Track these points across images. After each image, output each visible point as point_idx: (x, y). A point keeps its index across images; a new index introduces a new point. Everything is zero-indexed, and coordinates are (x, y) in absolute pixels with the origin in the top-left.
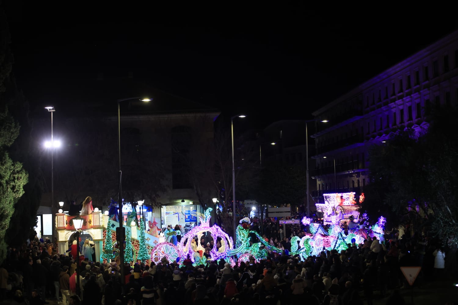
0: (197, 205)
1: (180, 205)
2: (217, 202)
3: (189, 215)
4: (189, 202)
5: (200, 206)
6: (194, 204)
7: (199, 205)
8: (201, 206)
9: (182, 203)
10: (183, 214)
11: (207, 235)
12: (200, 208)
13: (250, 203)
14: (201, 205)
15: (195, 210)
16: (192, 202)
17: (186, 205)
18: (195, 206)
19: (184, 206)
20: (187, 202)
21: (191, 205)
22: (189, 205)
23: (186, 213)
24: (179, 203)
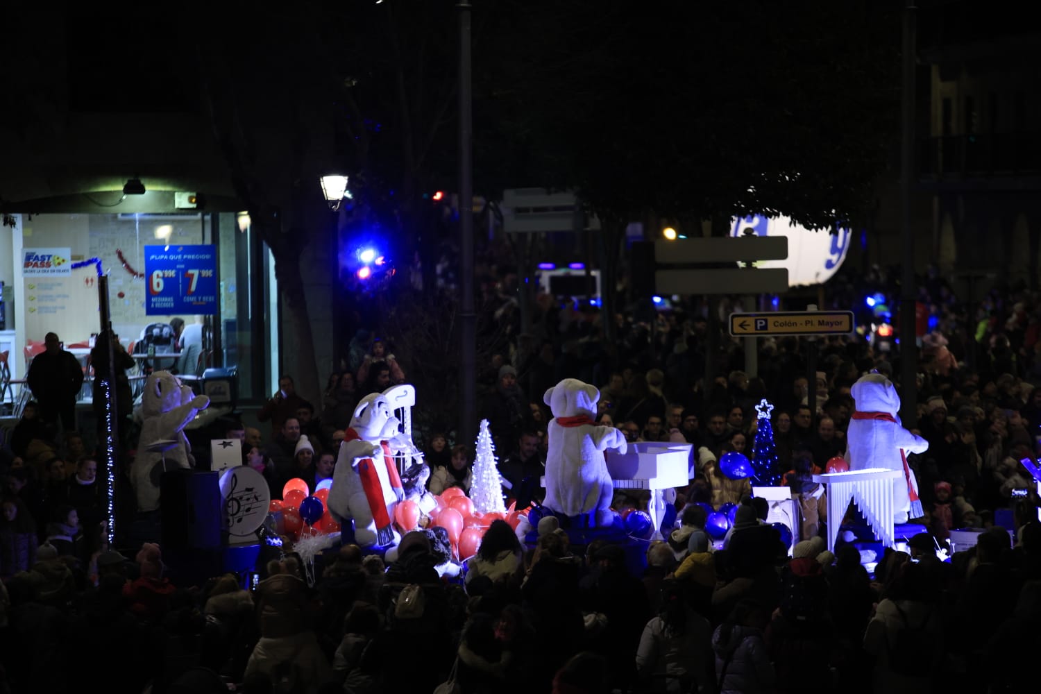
0: (222, 216)
1: (113, 209)
3: (171, 273)
4: (172, 194)
6: (201, 204)
9: (126, 197)
15: (208, 241)
16: (188, 195)
17: (149, 214)
18: (208, 218)
19: (137, 217)
20: (161, 191)
21: (183, 211)
22: (169, 209)
23: (153, 257)
24: (109, 202)
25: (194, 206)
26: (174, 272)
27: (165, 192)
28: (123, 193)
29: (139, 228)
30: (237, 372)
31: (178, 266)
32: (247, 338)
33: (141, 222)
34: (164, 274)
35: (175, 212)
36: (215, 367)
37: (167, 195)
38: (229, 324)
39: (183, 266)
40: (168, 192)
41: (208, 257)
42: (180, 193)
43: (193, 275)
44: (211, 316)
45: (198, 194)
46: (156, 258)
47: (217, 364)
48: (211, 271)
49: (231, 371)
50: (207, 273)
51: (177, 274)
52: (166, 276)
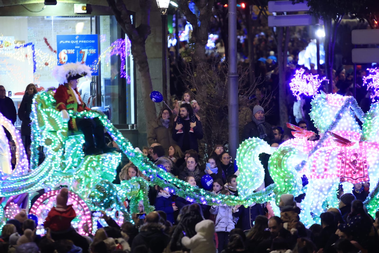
0: (102, 17)
1: (39, 14)
2: (170, 5)
3: (72, 51)
4: (72, 5)
5: (111, 18)
6: (89, 10)
7: (108, 18)
8: (116, 21)
9: (46, 6)
10: (50, 47)
11: (133, 122)
12: (112, 26)
13: (288, 13)
14: (114, 17)
15: (94, 33)
16: (82, 5)
17: (59, 17)
18: (94, 19)
19: (52, 18)
20: (66, 3)
21: (79, 15)
22: (71, 14)
23: (61, 42)
24: (36, 10)
25: (85, 12)
26: (74, 50)
27: (68, 3)
28: (44, 4)
29: (54, 25)
30: (110, 109)
31: (76, 47)
32: (116, 89)
33: (55, 21)
34: (68, 52)
35: (74, 15)
36: (98, 106)
37: (70, 6)
38: (106, 81)
39: (78, 47)
40: (70, 3)
41: (93, 41)
42: (77, 4)
43: (84, 52)
44: (96, 76)
45: (87, 5)
46: (63, 43)
47: (99, 104)
48: (95, 50)
49: (106, 108)
50: (93, 51)
51: (75, 52)
52: (69, 53)
